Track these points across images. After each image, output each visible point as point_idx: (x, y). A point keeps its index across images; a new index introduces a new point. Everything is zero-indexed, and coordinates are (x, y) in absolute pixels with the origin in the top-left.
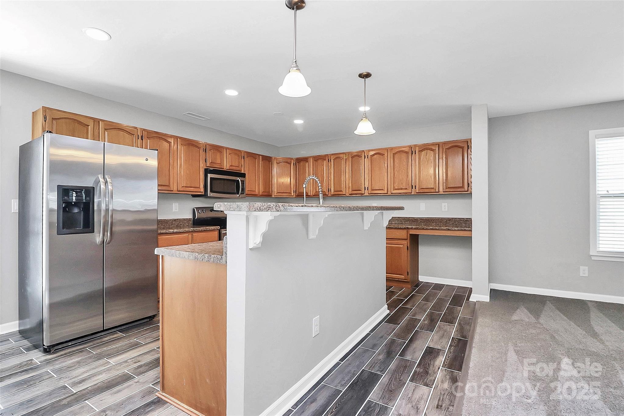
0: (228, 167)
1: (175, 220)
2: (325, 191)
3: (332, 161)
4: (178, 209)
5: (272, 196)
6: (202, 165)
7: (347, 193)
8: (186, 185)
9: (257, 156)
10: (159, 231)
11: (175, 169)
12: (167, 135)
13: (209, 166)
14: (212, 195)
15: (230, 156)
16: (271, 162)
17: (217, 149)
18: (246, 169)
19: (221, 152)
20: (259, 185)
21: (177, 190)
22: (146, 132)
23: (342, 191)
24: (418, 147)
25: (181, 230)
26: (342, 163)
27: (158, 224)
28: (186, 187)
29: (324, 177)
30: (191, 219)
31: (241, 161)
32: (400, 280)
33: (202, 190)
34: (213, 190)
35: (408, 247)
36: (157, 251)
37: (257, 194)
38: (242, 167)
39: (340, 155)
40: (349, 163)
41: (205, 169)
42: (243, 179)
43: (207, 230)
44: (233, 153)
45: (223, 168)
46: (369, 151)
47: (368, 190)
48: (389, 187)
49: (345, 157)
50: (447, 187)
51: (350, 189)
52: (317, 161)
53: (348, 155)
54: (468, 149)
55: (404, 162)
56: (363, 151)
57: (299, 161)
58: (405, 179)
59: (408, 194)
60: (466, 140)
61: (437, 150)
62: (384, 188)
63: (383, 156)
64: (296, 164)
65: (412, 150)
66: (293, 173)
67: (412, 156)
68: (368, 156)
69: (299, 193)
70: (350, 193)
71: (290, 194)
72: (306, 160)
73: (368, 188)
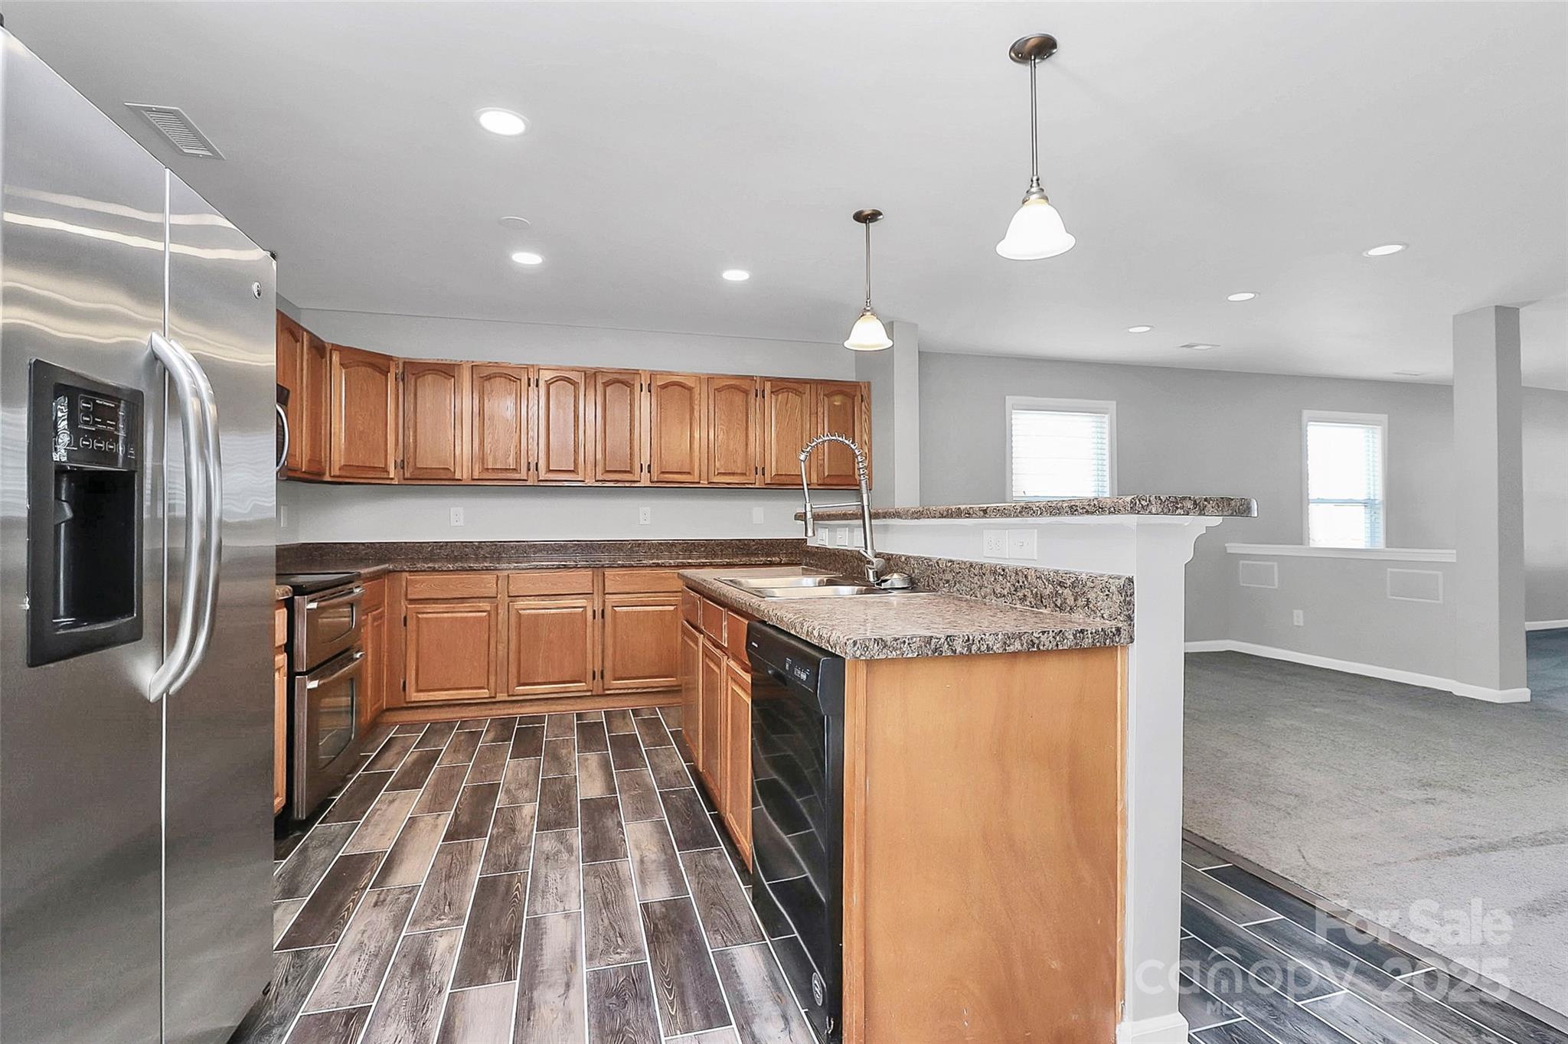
2: (516, 468)
3: (542, 384)
5: (322, 474)
16: (325, 358)
20: (303, 434)
23: (572, 471)
24: (770, 383)
26: (575, 394)
39: (569, 373)
40: (596, 397)
46: (653, 375)
47: (649, 472)
48: (704, 469)
49: (583, 380)
50: (826, 474)
51: (600, 469)
52: (489, 378)
53: (592, 376)
54: (862, 401)
55: (739, 414)
56: (636, 372)
57: (415, 371)
58: (741, 451)
59: (747, 486)
60: (858, 382)
61: (807, 396)
62: (693, 468)
63: (691, 394)
64: (406, 377)
65: (758, 387)
66: (393, 406)
67: (756, 400)
68: (649, 385)
69: (417, 472)
70: (597, 479)
71: (383, 472)
72: (446, 371)
73: (649, 466)
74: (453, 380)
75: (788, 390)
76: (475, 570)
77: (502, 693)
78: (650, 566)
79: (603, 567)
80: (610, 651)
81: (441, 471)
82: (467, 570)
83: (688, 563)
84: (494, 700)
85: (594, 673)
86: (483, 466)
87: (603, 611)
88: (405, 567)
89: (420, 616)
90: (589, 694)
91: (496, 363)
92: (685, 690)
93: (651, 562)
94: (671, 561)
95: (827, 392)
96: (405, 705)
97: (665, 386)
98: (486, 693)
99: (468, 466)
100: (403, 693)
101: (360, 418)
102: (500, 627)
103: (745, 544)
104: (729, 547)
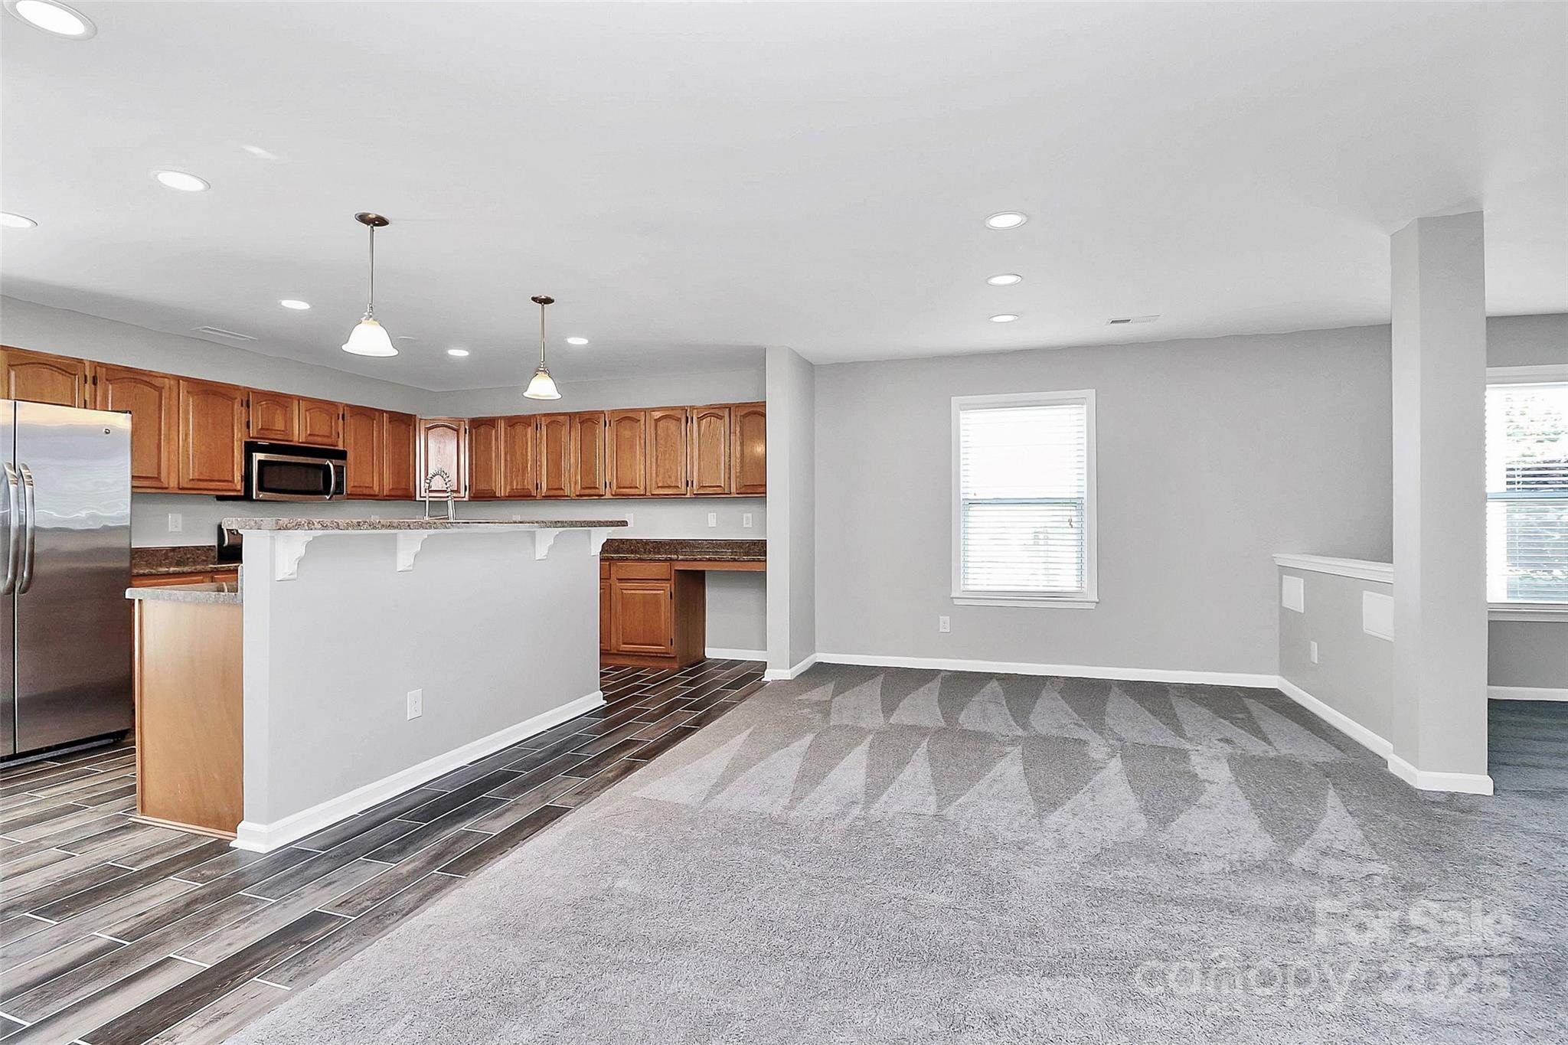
0: (304, 436)
1: (174, 549)
2: (529, 488)
3: (544, 428)
4: (180, 525)
5: (415, 497)
6: (237, 435)
7: (571, 493)
8: (199, 476)
9: (377, 413)
10: (135, 571)
11: (172, 443)
12: (151, 373)
13: (255, 435)
14: (263, 495)
15: (308, 413)
16: (413, 425)
17: (278, 401)
18: (350, 440)
19: (287, 407)
20: (381, 475)
21: (176, 486)
22: (104, 369)
23: (561, 489)
25: (186, 569)
26: (563, 432)
27: (132, 558)
28: (198, 480)
29: (527, 460)
30: (214, 546)
31: (335, 424)
32: (659, 655)
33: (239, 485)
34: (266, 485)
35: (671, 593)
36: (129, 593)
37: (377, 493)
38: (339, 437)
39: (559, 417)
40: (576, 433)
41: (245, 442)
42: (339, 462)
44: (314, 408)
45: (291, 439)
46: (612, 413)
47: (611, 487)
48: (648, 483)
52: (514, 426)
56: (602, 413)
59: (680, 496)
61: (726, 418)
64: (471, 430)
65: (688, 415)
68: (610, 421)
69: (477, 493)
74: (495, 429)
75: (711, 414)
81: (489, 491)
86: (511, 486)
97: (620, 421)
99: (503, 488)
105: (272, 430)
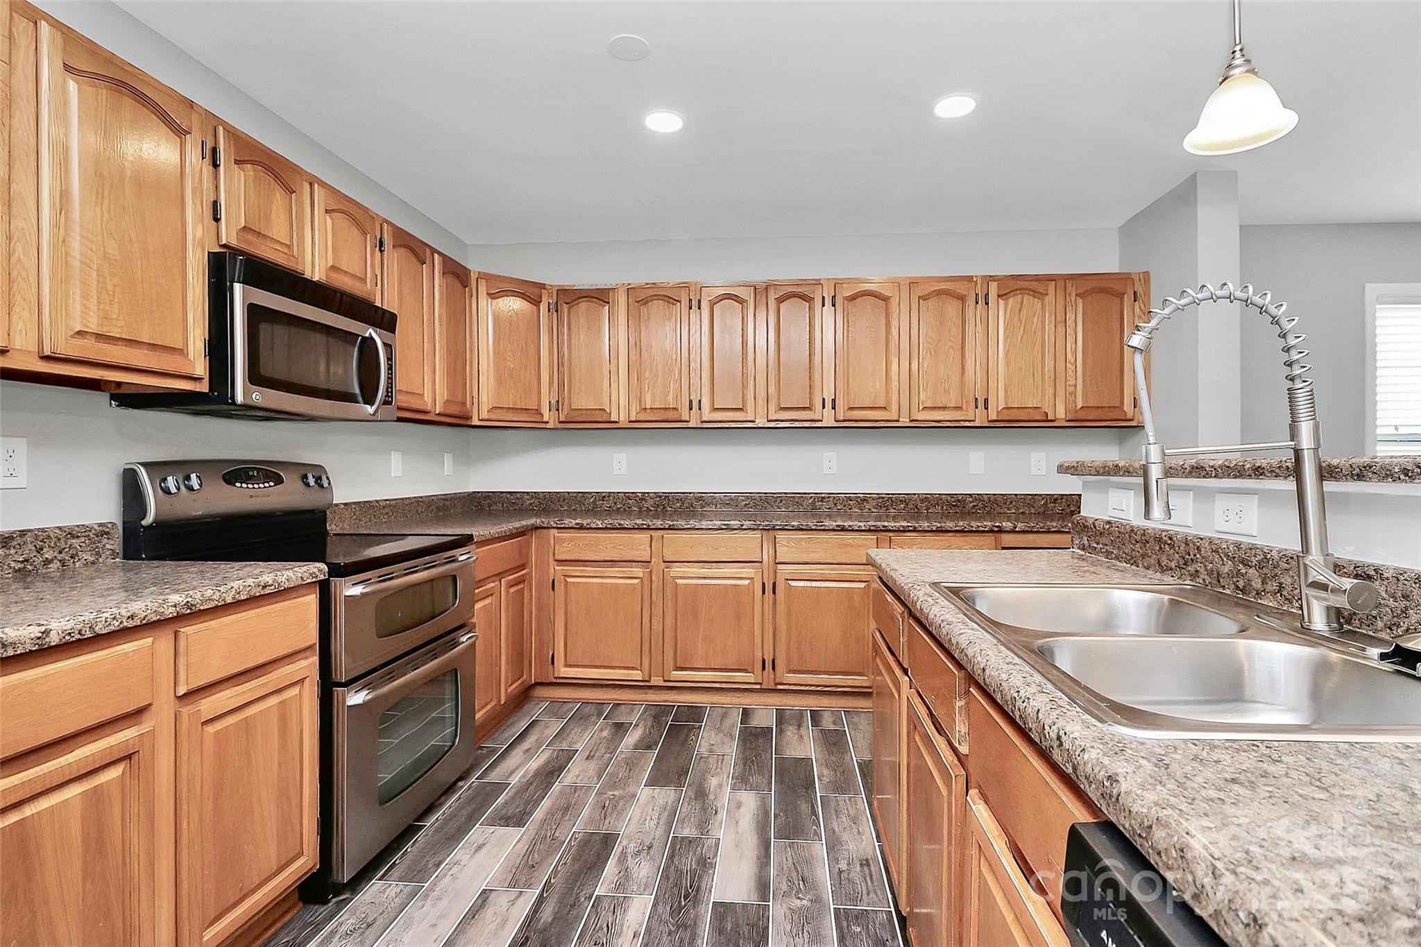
0: (323, 270)
1: (6, 539)
3: (705, 305)
4: (23, 471)
5: (470, 418)
6: (194, 230)
7: (758, 416)
8: (98, 324)
9: (427, 252)
13: (234, 243)
14: (259, 396)
15: (328, 221)
16: (469, 286)
17: (275, 168)
19: (290, 192)
20: (433, 369)
24: (996, 283)
28: (99, 337)
30: (114, 524)
31: (371, 256)
33: (200, 367)
34: (267, 372)
37: (429, 410)
38: (378, 281)
39: (736, 289)
41: (211, 253)
42: (389, 338)
43: (267, 591)
44: (343, 212)
45: (299, 269)
46: (837, 284)
47: (834, 408)
48: (905, 404)
49: (752, 296)
50: (1080, 405)
51: (772, 407)
52: (645, 302)
53: (761, 291)
54: (1135, 301)
55: (953, 327)
56: (818, 283)
57: (570, 297)
58: (956, 378)
59: (963, 424)
60: (1130, 274)
61: (1049, 299)
62: (889, 401)
63: (886, 304)
64: (559, 308)
65: (979, 290)
66: (546, 339)
67: (976, 308)
68: (834, 297)
69: (574, 413)
70: (770, 418)
71: (537, 414)
72: (600, 296)
73: (834, 401)
74: (607, 307)
75: (1022, 290)
76: (626, 528)
77: (657, 676)
78: (833, 530)
79: (774, 529)
80: (782, 636)
81: (597, 412)
82: (617, 529)
83: (883, 526)
84: (648, 684)
85: (764, 661)
86: (640, 406)
87: (774, 584)
88: (552, 523)
89: (568, 580)
90: (758, 687)
91: (654, 284)
92: (877, 693)
93: (835, 524)
94: (860, 524)
95: (1081, 291)
96: (555, 681)
97: (852, 298)
98: (638, 674)
99: (625, 406)
100: (551, 667)
101: (509, 353)
102: (654, 598)
103: (959, 501)
104: (938, 504)
105: (265, 236)
